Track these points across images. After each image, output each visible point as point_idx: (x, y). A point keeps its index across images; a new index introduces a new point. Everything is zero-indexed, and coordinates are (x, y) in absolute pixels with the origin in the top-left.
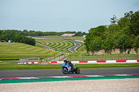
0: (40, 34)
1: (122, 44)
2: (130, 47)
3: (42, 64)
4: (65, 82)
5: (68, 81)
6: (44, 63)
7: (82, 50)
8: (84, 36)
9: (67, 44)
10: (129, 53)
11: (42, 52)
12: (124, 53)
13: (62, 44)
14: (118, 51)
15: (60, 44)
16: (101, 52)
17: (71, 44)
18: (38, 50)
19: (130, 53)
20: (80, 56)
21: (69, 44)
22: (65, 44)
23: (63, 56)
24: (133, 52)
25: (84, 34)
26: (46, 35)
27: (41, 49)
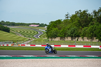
0: (13, 24)
1: (73, 33)
2: (78, 36)
3: (15, 46)
4: (31, 60)
5: (33, 59)
6: (16, 45)
7: (44, 37)
8: (46, 27)
9: (33, 33)
10: (77, 40)
11: (14, 38)
12: (74, 40)
13: (29, 32)
14: (69, 39)
15: (28, 32)
16: (57, 39)
17: (36, 33)
18: (12, 36)
19: (79, 40)
20: (42, 41)
21: (35, 33)
22: (31, 32)
23: (30, 41)
24: (80, 39)
25: (46, 25)
26: (18, 25)
27: (14, 35)
